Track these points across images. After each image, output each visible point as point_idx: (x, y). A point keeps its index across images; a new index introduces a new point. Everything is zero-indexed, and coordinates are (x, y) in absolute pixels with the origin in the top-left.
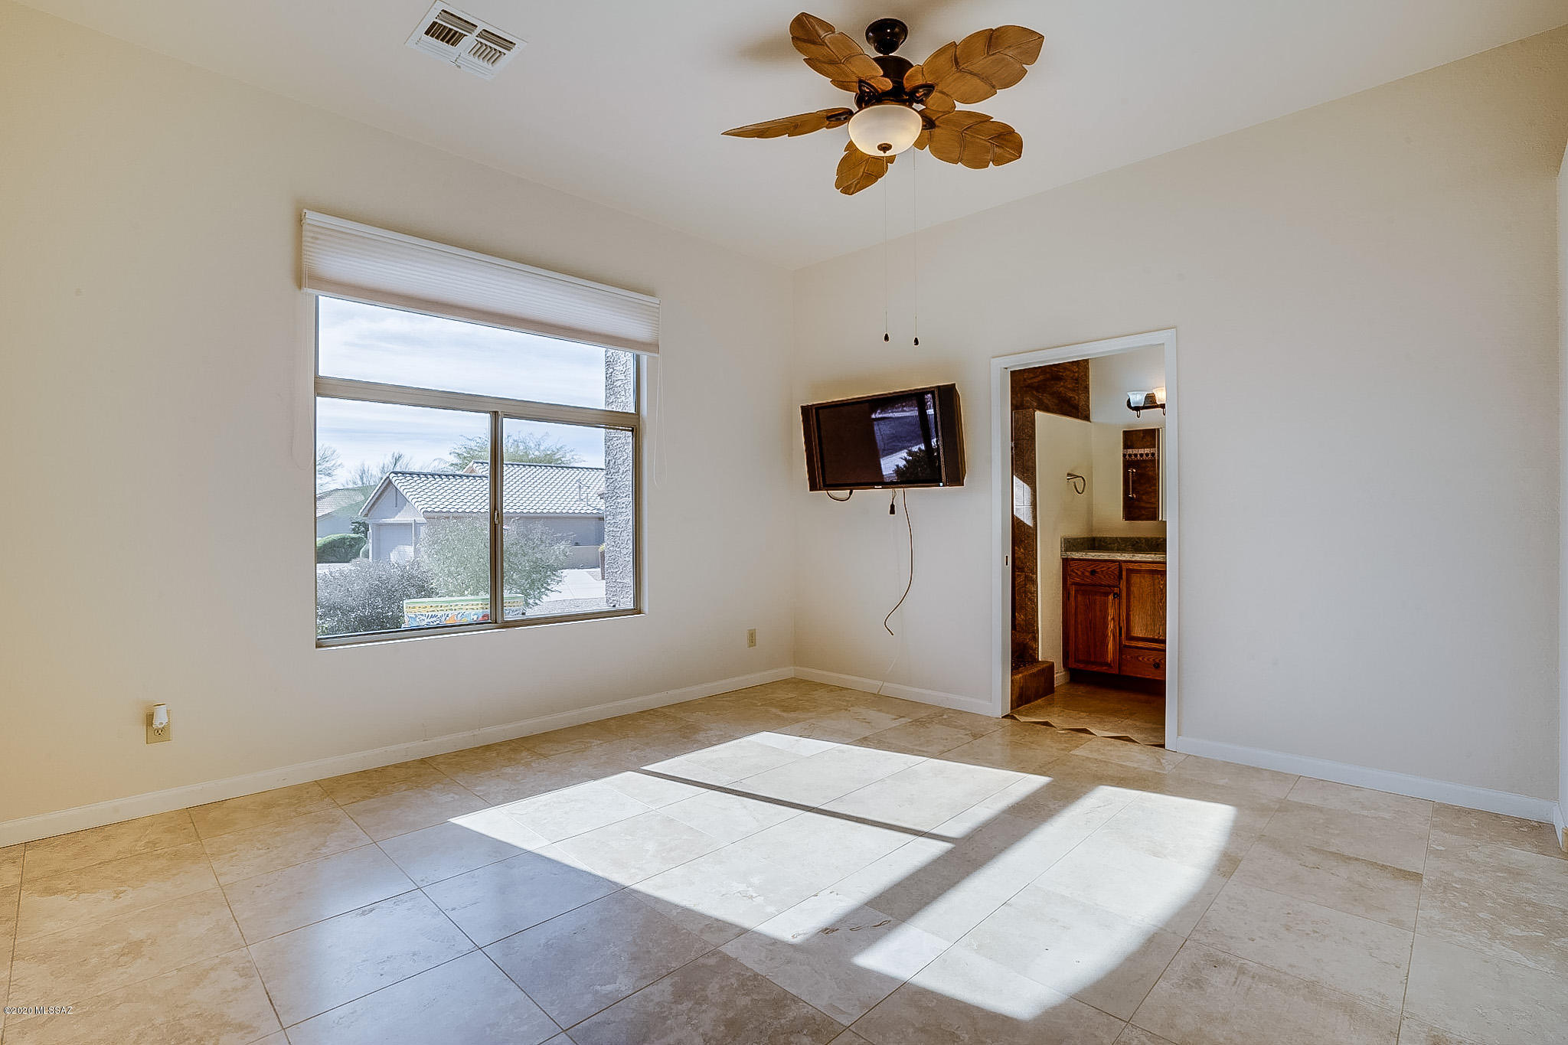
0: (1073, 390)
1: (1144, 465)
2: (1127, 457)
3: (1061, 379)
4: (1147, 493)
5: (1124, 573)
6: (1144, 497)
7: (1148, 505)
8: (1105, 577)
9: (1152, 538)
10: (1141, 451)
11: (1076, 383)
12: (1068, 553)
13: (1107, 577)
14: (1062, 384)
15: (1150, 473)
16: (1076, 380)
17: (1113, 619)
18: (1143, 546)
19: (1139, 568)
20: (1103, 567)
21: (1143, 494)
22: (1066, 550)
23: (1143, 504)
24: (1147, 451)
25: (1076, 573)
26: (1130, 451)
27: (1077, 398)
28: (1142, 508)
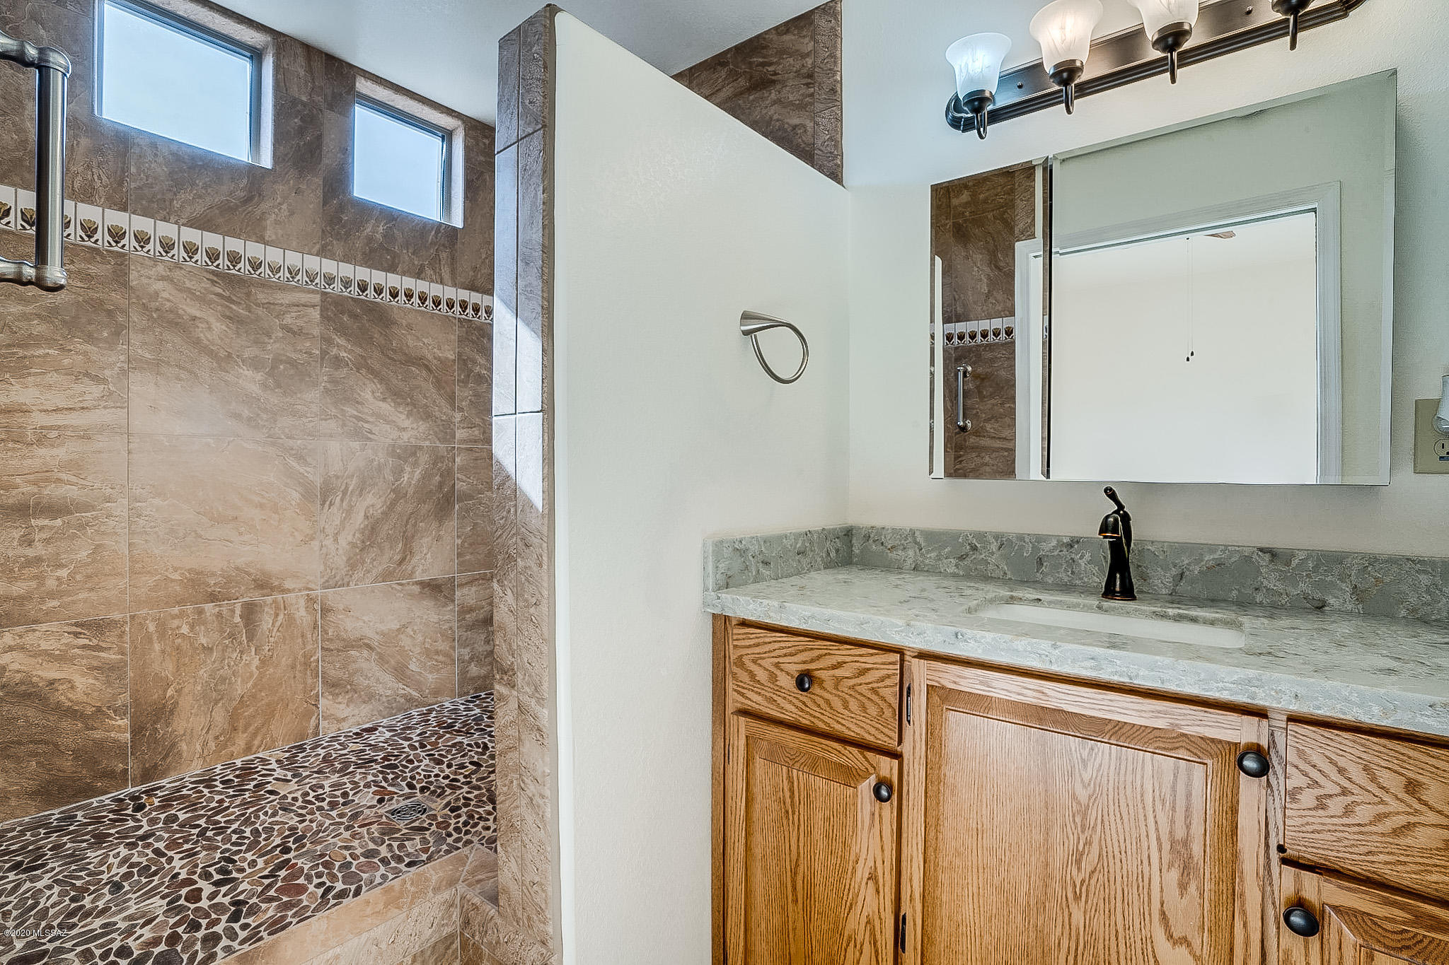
0: (801, 107)
1: (989, 355)
2: (956, 340)
3: (774, 82)
4: (994, 418)
5: (919, 702)
6: (988, 427)
7: (998, 444)
8: (846, 705)
9: (1021, 538)
10: (985, 325)
11: (807, 85)
12: (726, 596)
13: (853, 705)
14: (773, 96)
15: (1003, 373)
16: (810, 76)
17: (873, 877)
18: (992, 560)
19: (978, 689)
20: (839, 665)
21: (987, 420)
22: (727, 583)
23: (985, 442)
24: (997, 323)
25: (752, 675)
26: (961, 327)
27: (810, 125)
28: (985, 449)
